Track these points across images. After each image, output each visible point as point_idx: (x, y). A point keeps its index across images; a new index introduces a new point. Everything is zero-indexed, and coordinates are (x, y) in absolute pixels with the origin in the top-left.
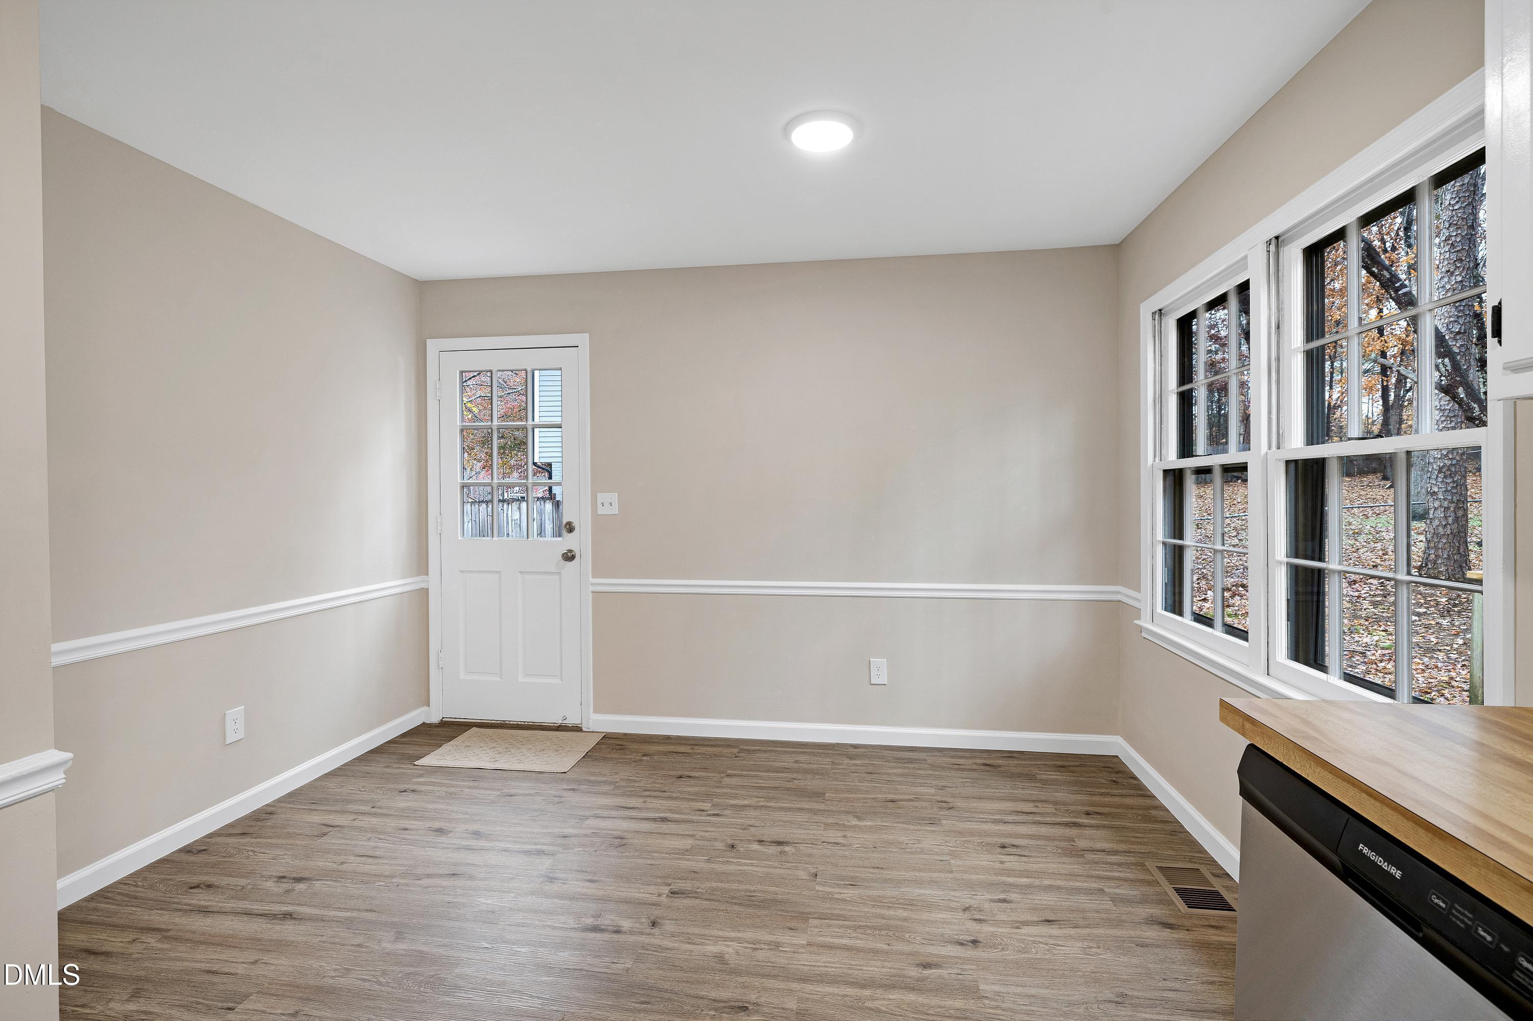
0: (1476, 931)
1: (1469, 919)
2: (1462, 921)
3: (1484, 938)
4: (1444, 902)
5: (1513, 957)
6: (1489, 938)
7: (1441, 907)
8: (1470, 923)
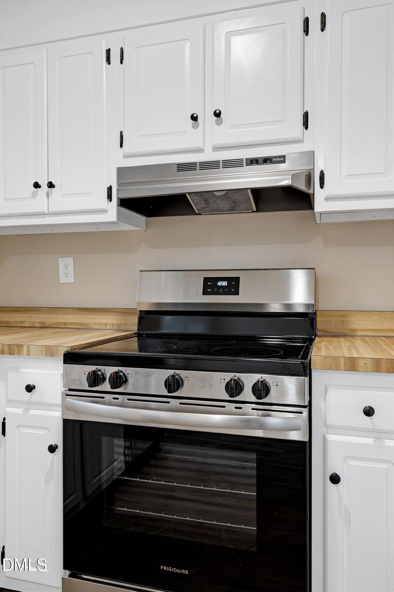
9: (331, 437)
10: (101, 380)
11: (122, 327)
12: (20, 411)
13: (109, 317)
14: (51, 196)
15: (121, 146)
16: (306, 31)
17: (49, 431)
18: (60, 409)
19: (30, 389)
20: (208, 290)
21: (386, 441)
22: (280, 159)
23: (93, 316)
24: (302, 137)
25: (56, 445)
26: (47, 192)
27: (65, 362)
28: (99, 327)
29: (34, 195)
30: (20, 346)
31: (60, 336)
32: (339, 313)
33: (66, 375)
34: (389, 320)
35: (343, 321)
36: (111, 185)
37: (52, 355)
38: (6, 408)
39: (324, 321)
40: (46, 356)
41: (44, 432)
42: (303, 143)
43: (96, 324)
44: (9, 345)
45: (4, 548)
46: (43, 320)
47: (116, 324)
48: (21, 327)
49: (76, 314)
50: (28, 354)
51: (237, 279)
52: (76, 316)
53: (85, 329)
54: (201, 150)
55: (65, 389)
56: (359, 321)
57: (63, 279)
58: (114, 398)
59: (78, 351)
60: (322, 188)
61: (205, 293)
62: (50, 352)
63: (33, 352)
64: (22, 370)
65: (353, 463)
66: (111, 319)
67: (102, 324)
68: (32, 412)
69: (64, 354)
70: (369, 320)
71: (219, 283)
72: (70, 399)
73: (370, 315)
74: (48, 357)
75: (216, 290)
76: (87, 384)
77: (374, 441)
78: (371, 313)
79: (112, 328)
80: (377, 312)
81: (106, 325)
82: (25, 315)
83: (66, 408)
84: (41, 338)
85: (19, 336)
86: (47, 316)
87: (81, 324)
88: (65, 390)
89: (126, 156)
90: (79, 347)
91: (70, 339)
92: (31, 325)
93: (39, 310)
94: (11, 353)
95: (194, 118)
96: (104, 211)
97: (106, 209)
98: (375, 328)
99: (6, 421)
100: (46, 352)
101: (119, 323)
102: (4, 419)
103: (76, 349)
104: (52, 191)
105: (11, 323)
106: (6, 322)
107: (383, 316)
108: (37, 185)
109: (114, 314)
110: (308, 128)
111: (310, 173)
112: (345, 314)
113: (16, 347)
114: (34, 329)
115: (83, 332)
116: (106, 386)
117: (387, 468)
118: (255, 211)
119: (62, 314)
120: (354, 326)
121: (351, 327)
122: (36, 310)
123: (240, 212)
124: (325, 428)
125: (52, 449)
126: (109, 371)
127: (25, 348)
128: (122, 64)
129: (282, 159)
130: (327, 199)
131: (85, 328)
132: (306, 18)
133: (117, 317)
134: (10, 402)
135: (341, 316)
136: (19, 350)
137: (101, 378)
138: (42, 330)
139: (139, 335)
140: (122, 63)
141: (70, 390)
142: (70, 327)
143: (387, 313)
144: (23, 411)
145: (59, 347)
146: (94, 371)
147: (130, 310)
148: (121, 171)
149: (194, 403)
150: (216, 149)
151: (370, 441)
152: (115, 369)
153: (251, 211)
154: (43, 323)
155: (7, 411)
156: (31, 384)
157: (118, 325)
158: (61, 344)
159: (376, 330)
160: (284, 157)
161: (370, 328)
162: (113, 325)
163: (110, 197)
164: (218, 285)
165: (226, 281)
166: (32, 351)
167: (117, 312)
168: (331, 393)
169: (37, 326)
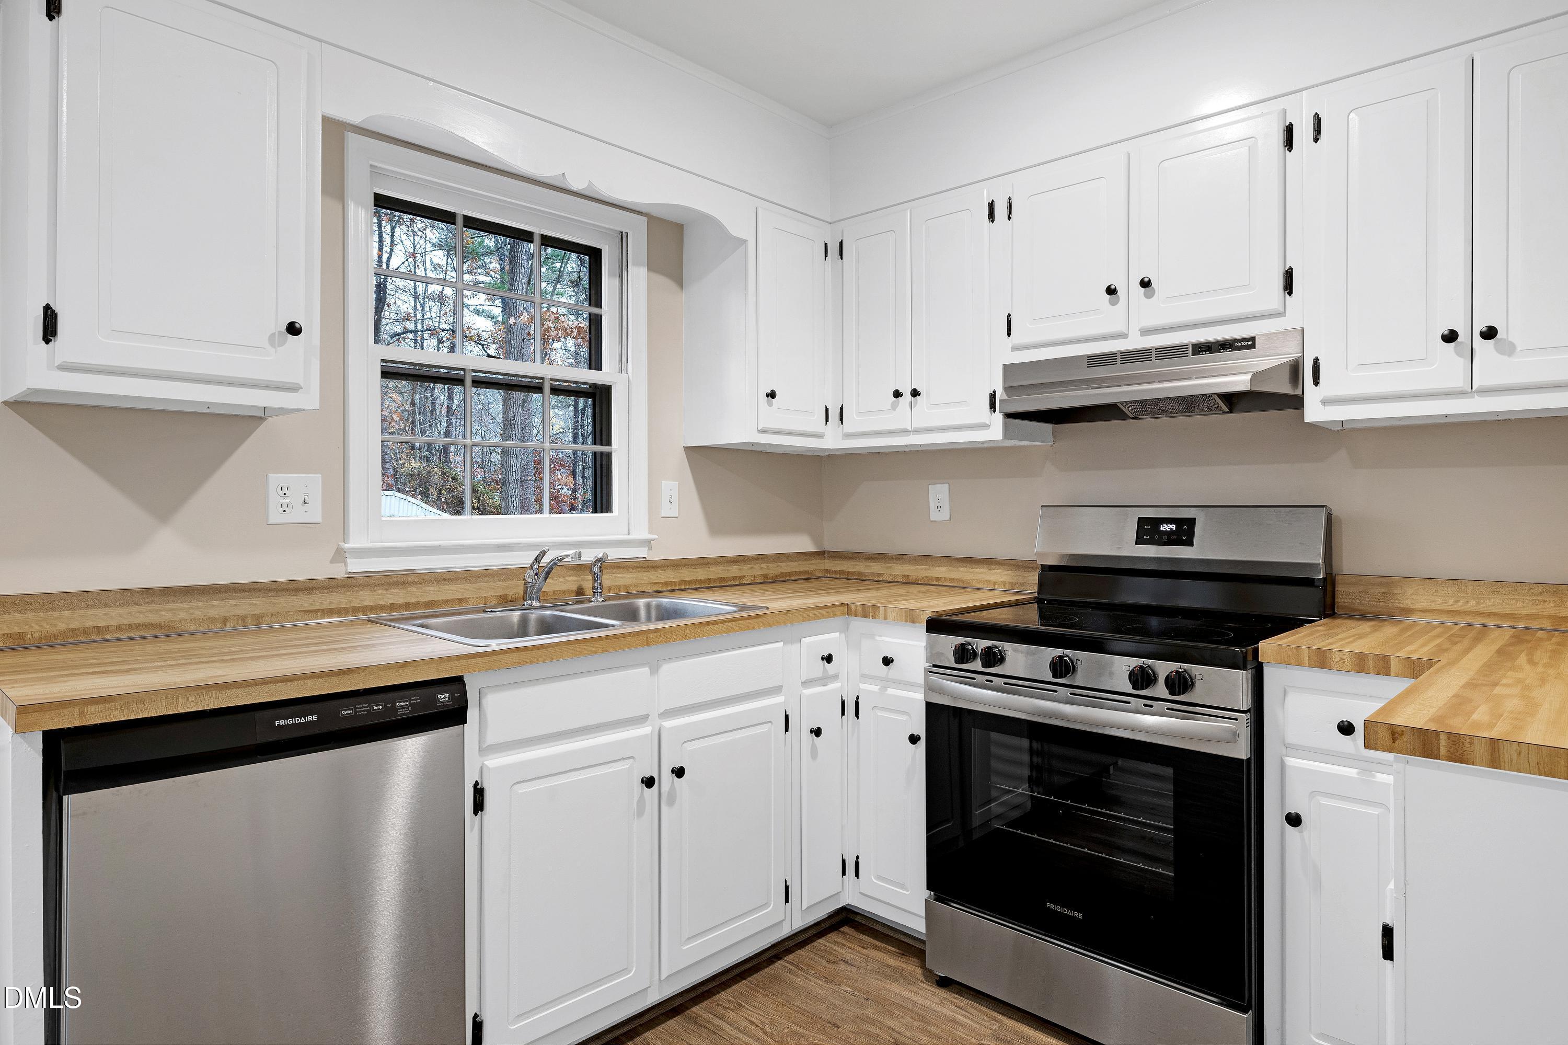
0: (373, 710)
1: (367, 707)
2: (364, 711)
3: (379, 709)
4: (350, 710)
5: (394, 706)
6: (380, 707)
7: (350, 713)
8: (368, 708)
9: (1291, 761)
10: (971, 655)
11: (1018, 589)
12: (875, 688)
13: (999, 572)
14: (915, 407)
15: (1009, 335)
16: (1289, 143)
17: (910, 717)
18: (923, 690)
19: (887, 661)
20: (1145, 537)
21: (1378, 775)
22: (1246, 343)
23: (976, 570)
24: (1282, 310)
25: (918, 735)
26: (910, 402)
27: (927, 631)
28: (985, 586)
29: (894, 407)
30: (876, 608)
31: (928, 597)
32: (1379, 580)
33: (930, 647)
34: (1475, 596)
35: (1385, 594)
36: (994, 390)
37: (913, 622)
38: (860, 684)
39: (1349, 593)
40: (906, 621)
41: (903, 718)
42: (1285, 316)
43: (980, 581)
44: (863, 606)
45: (857, 857)
46: (907, 573)
47: (1008, 582)
48: (878, 581)
49: (951, 566)
50: (885, 618)
51: (1191, 522)
52: (952, 569)
53: (964, 588)
54: (1124, 336)
55: (928, 664)
56: (1416, 594)
57: (935, 516)
58: (987, 681)
59: (944, 617)
60: (1316, 386)
61: (1139, 541)
62: (910, 617)
63: (891, 616)
64: (878, 638)
65: (1324, 801)
66: (1001, 576)
67: (988, 582)
68: (890, 691)
69: (927, 620)
70: (1435, 594)
71: (1163, 526)
72: (933, 677)
73: (1437, 586)
74: (908, 623)
75: (1156, 537)
76: (953, 660)
77: (1358, 774)
78: (1440, 582)
79: (1002, 588)
80: (1451, 581)
81: (995, 583)
82: (883, 565)
83: (929, 688)
84: (902, 598)
85: (876, 595)
86: (912, 567)
87: (958, 580)
88: (930, 666)
89: (1015, 348)
90: (946, 612)
91: (939, 602)
92: (892, 579)
93: (902, 559)
94: (865, 616)
95: (1111, 291)
96: (985, 426)
97: (988, 423)
98: (1447, 608)
99: (860, 700)
100: (906, 616)
101: (1014, 581)
102: (858, 698)
103: (941, 615)
104: (917, 400)
105: (865, 576)
106: (860, 574)
107: (1463, 588)
108: (897, 394)
109: (1006, 567)
110: (1292, 293)
111: (1298, 362)
112: (1389, 582)
113: (871, 609)
114: (895, 586)
115: (961, 593)
116: (977, 665)
117: (1378, 814)
118: (1228, 412)
119: (932, 565)
120: (1407, 604)
121: (1401, 605)
122: (899, 559)
123: (1203, 413)
124: (1284, 748)
125: (914, 739)
126: (982, 644)
127: (882, 609)
128: (1009, 220)
129: (1250, 343)
130: (1326, 402)
131: (962, 587)
132: (1287, 126)
133: (1010, 572)
134: (864, 677)
135: (1381, 584)
136: (874, 612)
137: (971, 653)
138: (905, 586)
139: (1039, 601)
140: (1009, 218)
141: (934, 666)
142: (943, 584)
143: (1470, 583)
144: (880, 689)
145: (922, 612)
146: (962, 644)
147: (1029, 563)
148: (1008, 369)
149: (1094, 695)
150: (1145, 332)
151: (1352, 772)
152: (989, 643)
153: (1221, 412)
154: (907, 577)
155: (861, 688)
156: (889, 656)
157: (1012, 584)
158: (925, 607)
159: (1448, 611)
160: (1253, 339)
161: (1438, 607)
162: (1004, 584)
163: (993, 406)
164: (1161, 529)
165: (1173, 524)
166: (889, 614)
167: (1010, 565)
168: (1293, 699)
169: (899, 580)
